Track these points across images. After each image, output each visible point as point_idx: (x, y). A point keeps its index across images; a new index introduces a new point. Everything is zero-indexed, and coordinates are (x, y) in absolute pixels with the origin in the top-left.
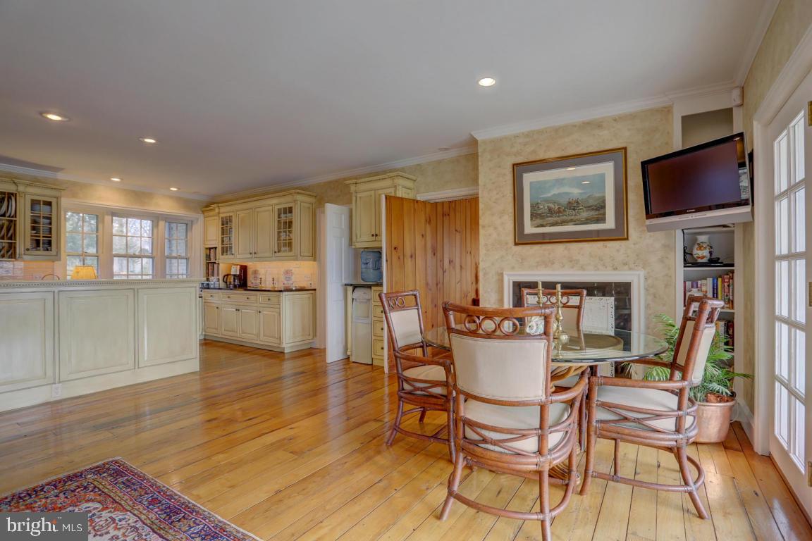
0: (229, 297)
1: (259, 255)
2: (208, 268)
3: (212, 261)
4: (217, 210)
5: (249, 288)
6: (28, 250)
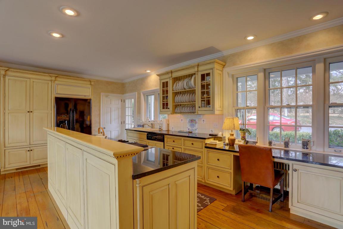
6: (199, 107)
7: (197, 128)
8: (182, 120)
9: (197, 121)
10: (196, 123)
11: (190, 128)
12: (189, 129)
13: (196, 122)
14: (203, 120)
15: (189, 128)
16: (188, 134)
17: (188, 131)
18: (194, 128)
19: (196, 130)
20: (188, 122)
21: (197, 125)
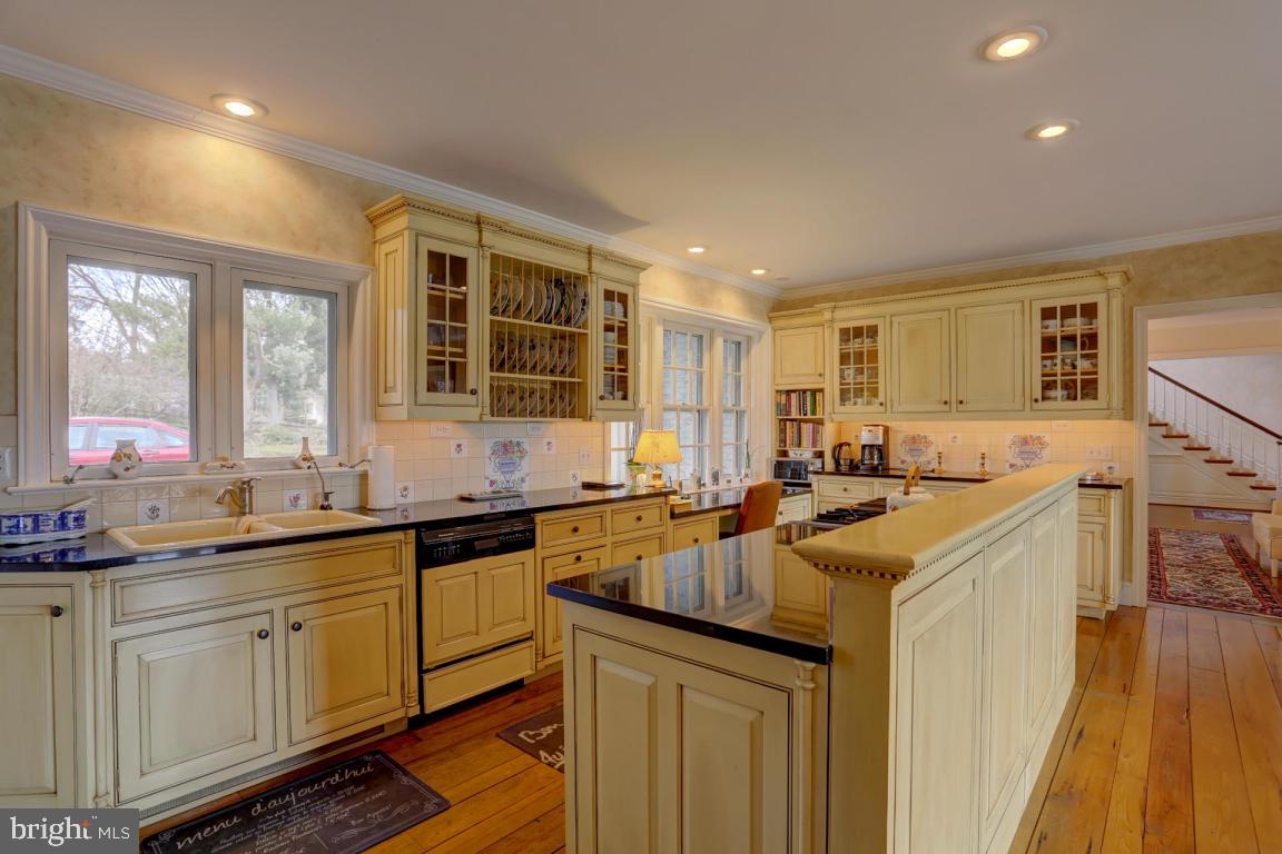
0: (845, 490)
1: (970, 407)
2: (783, 431)
3: (793, 416)
4: (827, 315)
5: (892, 472)
6: (602, 398)
7: (527, 475)
8: (459, 446)
9: (526, 446)
10: (523, 453)
11: (499, 477)
12: (492, 483)
13: (521, 452)
14: (549, 443)
15: (493, 478)
16: (488, 504)
17: (489, 490)
18: (517, 475)
19: (523, 480)
20: (488, 452)
21: (525, 463)
